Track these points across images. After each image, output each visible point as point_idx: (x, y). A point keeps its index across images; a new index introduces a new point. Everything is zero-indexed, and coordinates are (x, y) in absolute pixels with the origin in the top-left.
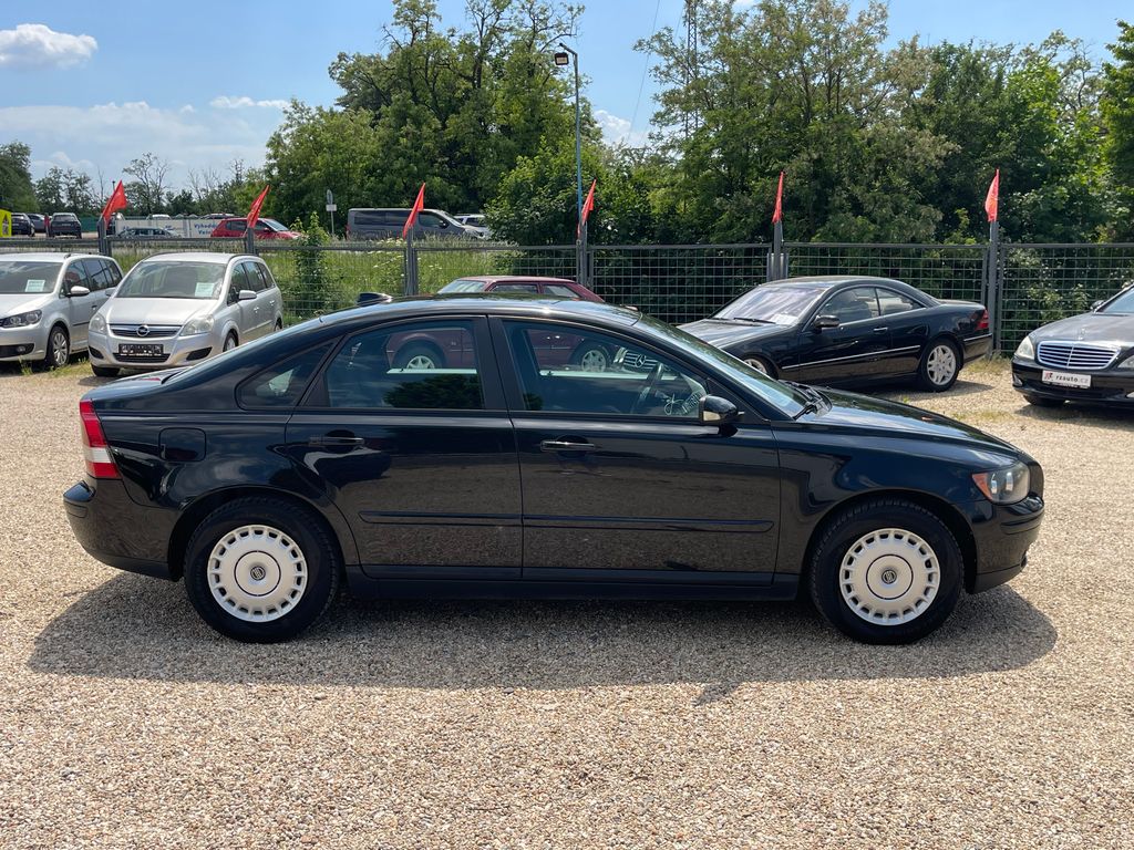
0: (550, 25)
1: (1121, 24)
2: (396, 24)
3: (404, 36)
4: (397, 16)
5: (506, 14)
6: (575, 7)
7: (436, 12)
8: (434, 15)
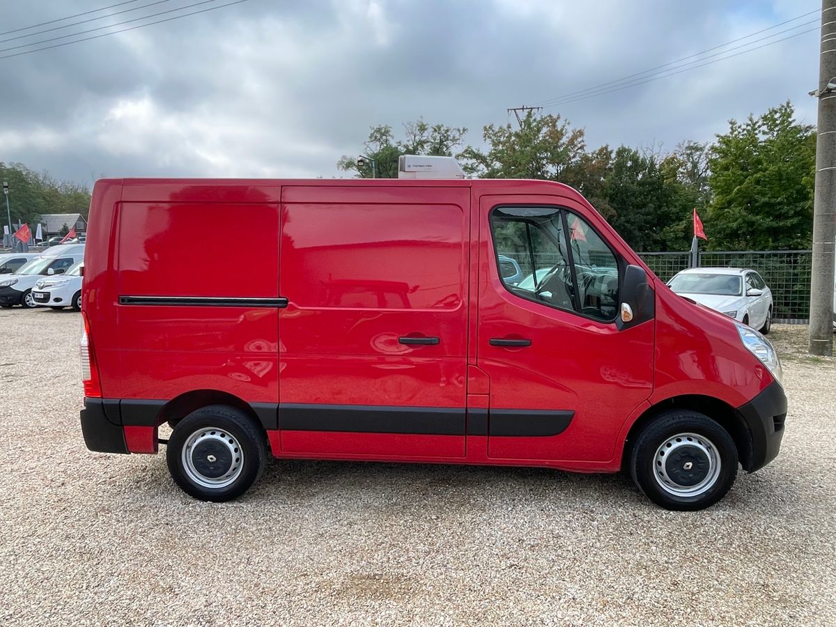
0: (450, 138)
1: (718, 136)
2: (372, 141)
3: (376, 148)
4: (371, 137)
5: (426, 134)
6: (461, 129)
7: (390, 133)
8: (389, 135)
